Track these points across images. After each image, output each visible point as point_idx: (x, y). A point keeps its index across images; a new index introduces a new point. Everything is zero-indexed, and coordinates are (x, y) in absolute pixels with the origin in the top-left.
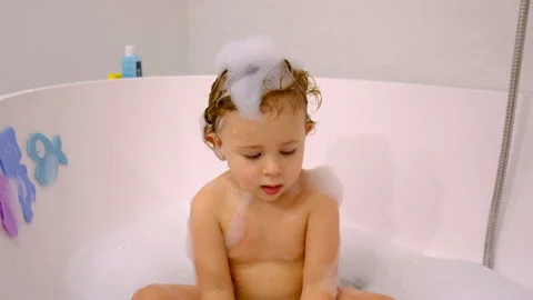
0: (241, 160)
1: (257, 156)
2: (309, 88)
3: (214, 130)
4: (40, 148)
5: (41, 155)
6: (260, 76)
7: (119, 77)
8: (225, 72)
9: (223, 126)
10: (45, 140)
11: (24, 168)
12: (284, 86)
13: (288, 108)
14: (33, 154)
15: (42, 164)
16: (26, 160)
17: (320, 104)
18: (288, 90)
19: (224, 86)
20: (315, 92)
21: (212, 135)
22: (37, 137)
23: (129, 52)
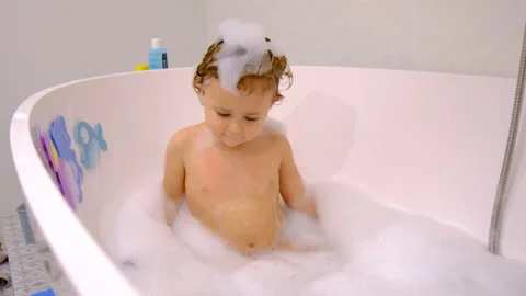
0: (215, 114)
1: (226, 115)
2: (286, 71)
3: (201, 82)
4: (85, 134)
5: (86, 141)
6: (245, 59)
7: (146, 69)
8: (222, 42)
9: (209, 85)
10: (88, 127)
11: (73, 153)
12: (261, 73)
13: (259, 90)
14: (79, 140)
15: (87, 148)
16: (74, 146)
17: (291, 85)
18: (263, 76)
19: (217, 55)
20: (289, 75)
21: (199, 85)
22: (82, 125)
23: (155, 44)
